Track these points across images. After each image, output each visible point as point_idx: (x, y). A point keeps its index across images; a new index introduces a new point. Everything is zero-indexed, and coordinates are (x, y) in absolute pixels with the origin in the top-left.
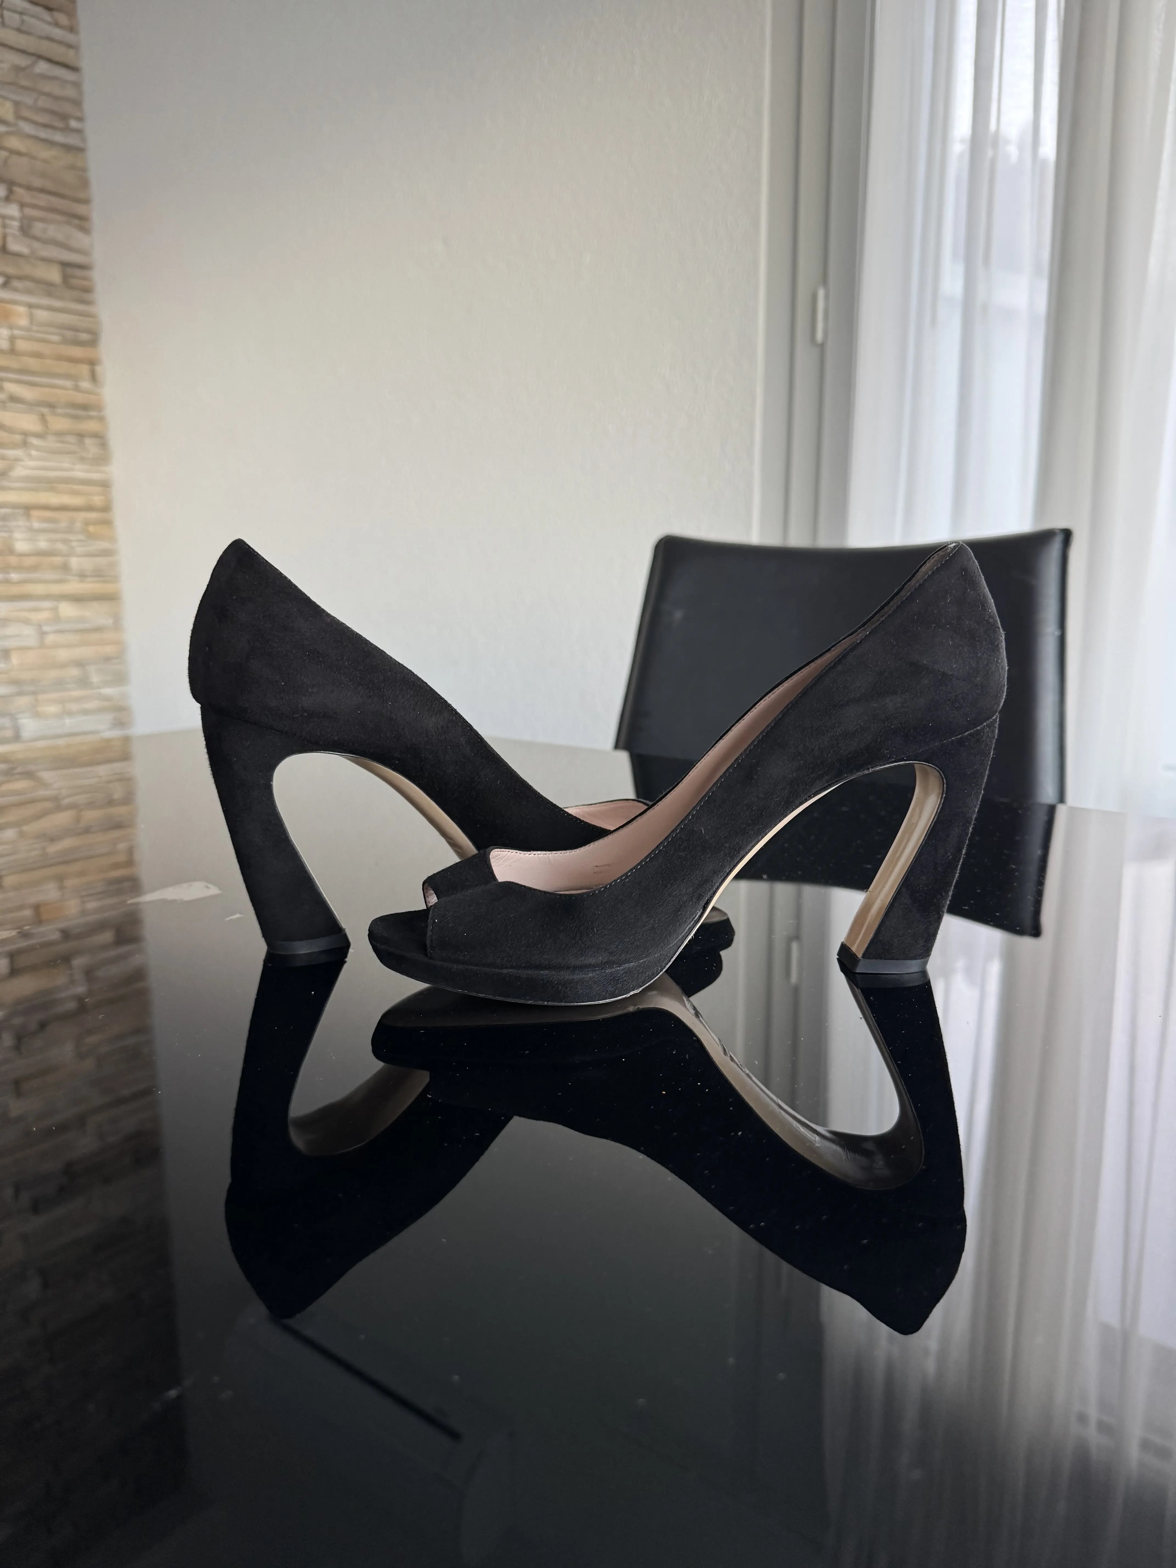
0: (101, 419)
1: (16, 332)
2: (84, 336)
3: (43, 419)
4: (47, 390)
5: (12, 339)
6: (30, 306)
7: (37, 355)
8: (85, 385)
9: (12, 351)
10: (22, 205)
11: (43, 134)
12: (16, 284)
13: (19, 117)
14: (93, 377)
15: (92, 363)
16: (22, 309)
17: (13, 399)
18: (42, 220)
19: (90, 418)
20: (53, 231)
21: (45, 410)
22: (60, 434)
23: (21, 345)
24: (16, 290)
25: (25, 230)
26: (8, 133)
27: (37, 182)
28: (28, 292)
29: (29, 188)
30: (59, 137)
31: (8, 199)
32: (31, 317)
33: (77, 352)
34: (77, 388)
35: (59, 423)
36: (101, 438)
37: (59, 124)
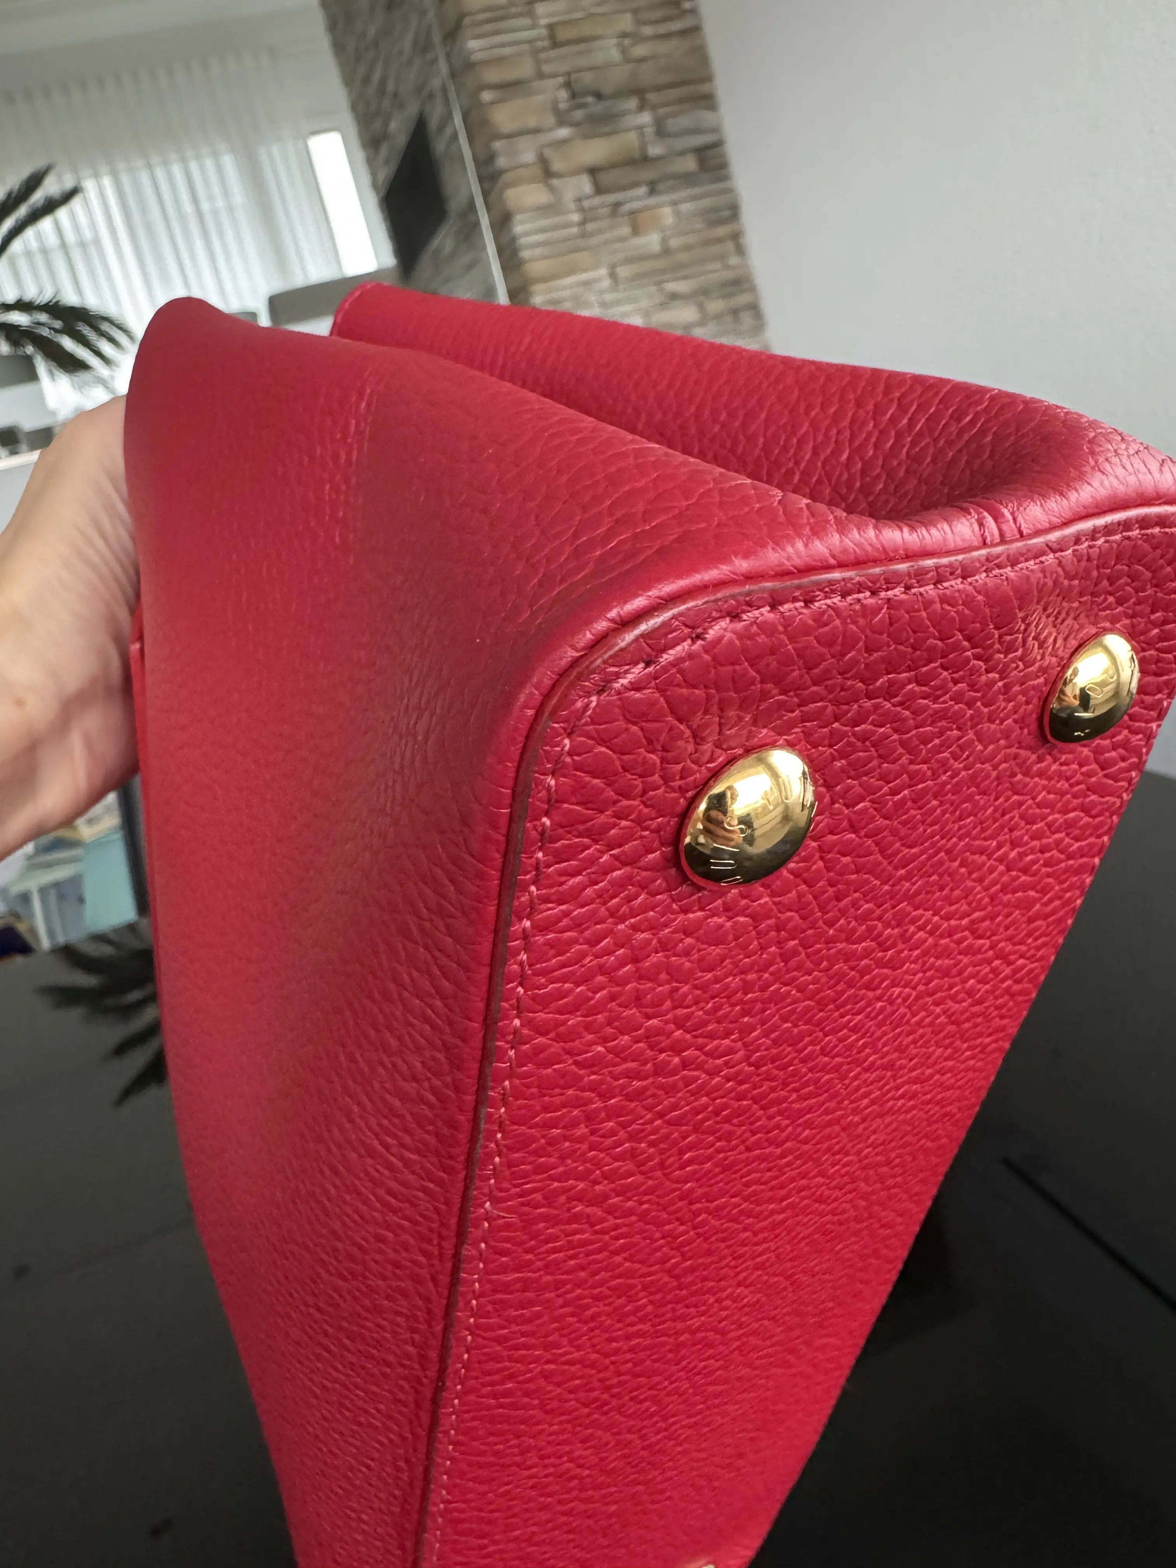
0: (753, 289)
1: (668, 233)
2: (726, 213)
3: (701, 307)
4: (703, 278)
5: (664, 241)
6: (675, 203)
7: (687, 248)
8: (734, 260)
9: (666, 251)
10: (654, 108)
11: (662, 29)
12: (661, 187)
13: (640, 23)
14: (740, 250)
15: (736, 236)
16: (667, 211)
17: (674, 297)
18: (675, 115)
19: (743, 291)
20: (684, 121)
21: (702, 298)
22: (718, 317)
23: (674, 243)
24: (661, 193)
25: (661, 132)
26: (634, 44)
27: (662, 79)
28: (673, 189)
29: (658, 89)
30: (676, 26)
31: (641, 108)
32: (677, 214)
33: (721, 231)
34: (727, 267)
35: (716, 306)
36: (754, 308)
37: (672, 12)
